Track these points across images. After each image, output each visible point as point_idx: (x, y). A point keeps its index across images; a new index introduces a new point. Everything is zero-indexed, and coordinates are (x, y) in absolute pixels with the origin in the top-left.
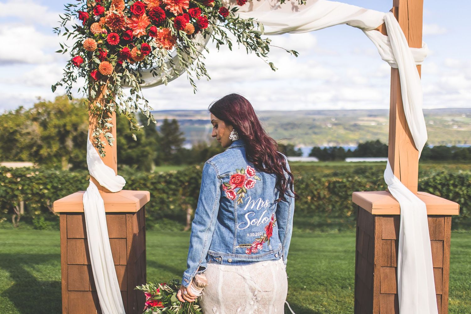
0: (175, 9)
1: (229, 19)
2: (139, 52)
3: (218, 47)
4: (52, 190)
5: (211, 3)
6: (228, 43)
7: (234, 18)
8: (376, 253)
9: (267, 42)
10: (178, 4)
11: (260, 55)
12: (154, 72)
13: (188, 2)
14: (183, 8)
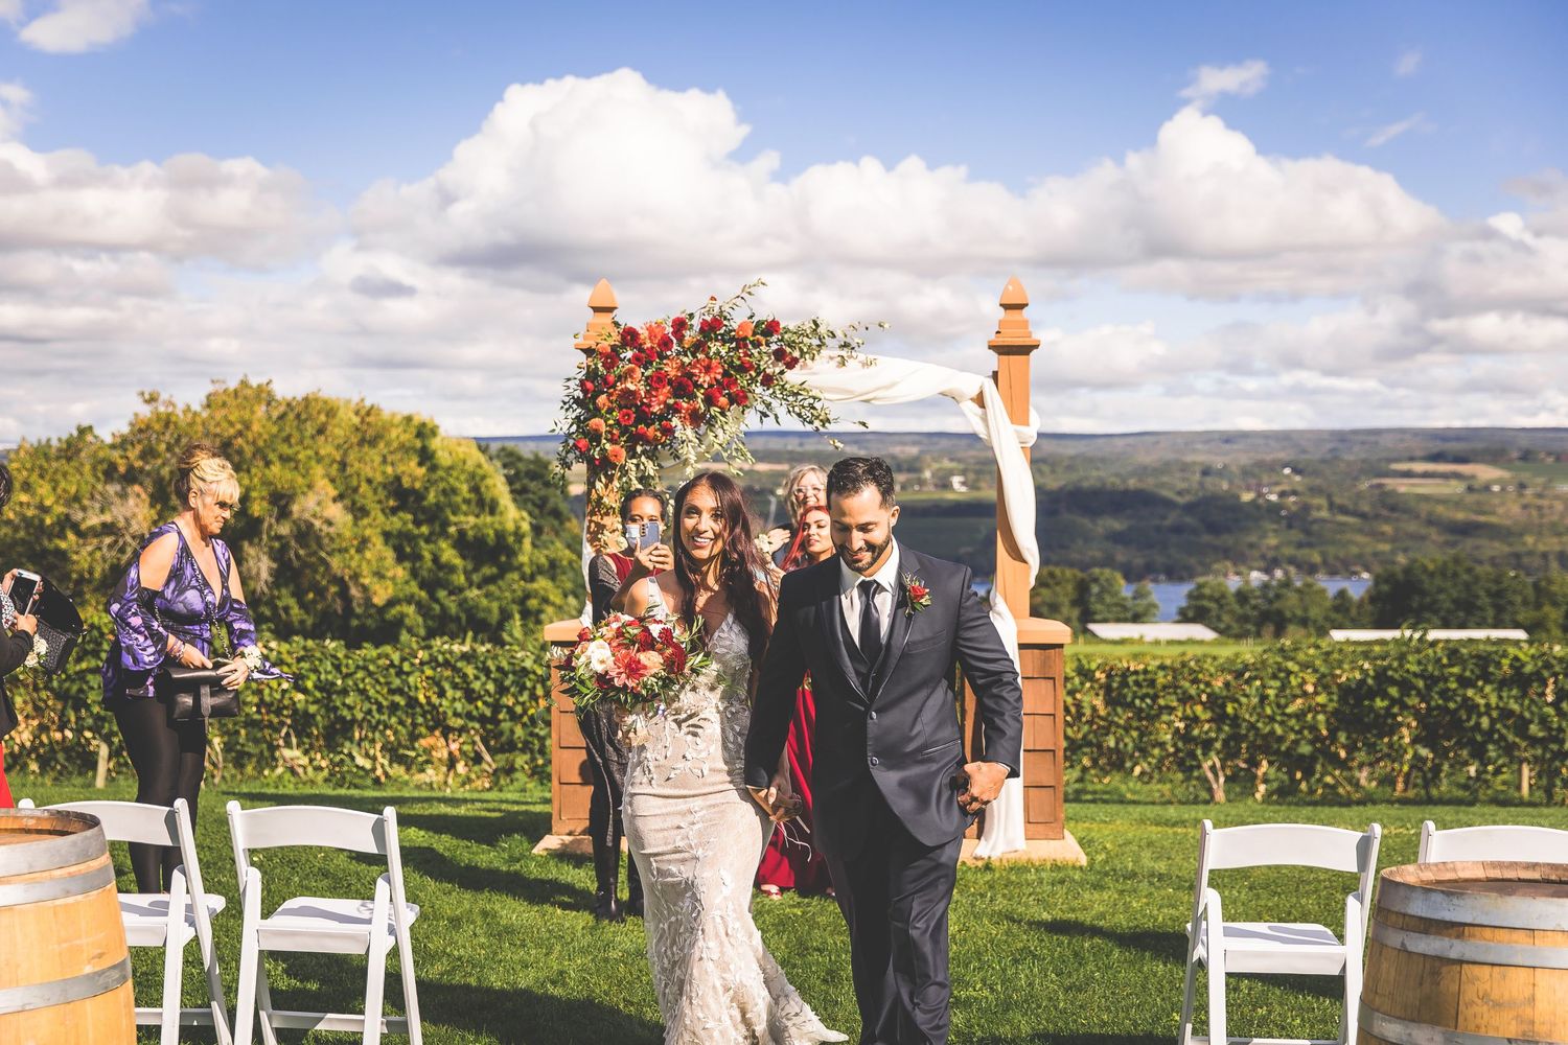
0: (704, 379)
2: (659, 434)
4: (318, 695)
10: (708, 373)
13: (721, 370)
14: (715, 378)
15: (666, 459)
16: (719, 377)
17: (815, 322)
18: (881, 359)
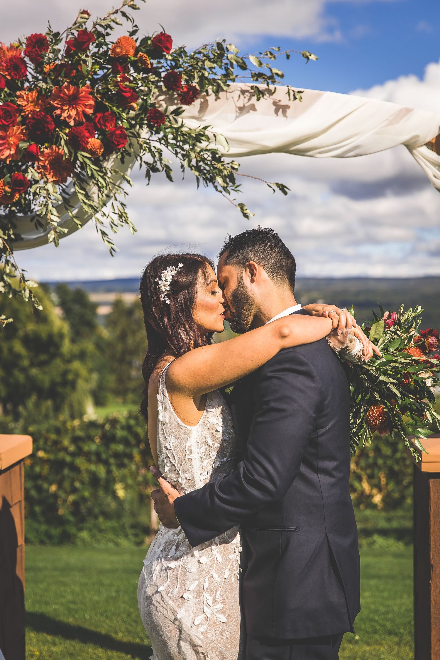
0: (70, 115)
1: (167, 128)
2: (7, 189)
3: (148, 175)
5: (132, 104)
6: (165, 168)
7: (176, 126)
8: (432, 543)
9: (233, 168)
10: (74, 106)
11: (220, 188)
12: (38, 220)
13: (92, 102)
14: (84, 113)
15: (29, 231)
16: (90, 111)
17: (220, 46)
18: (308, 93)
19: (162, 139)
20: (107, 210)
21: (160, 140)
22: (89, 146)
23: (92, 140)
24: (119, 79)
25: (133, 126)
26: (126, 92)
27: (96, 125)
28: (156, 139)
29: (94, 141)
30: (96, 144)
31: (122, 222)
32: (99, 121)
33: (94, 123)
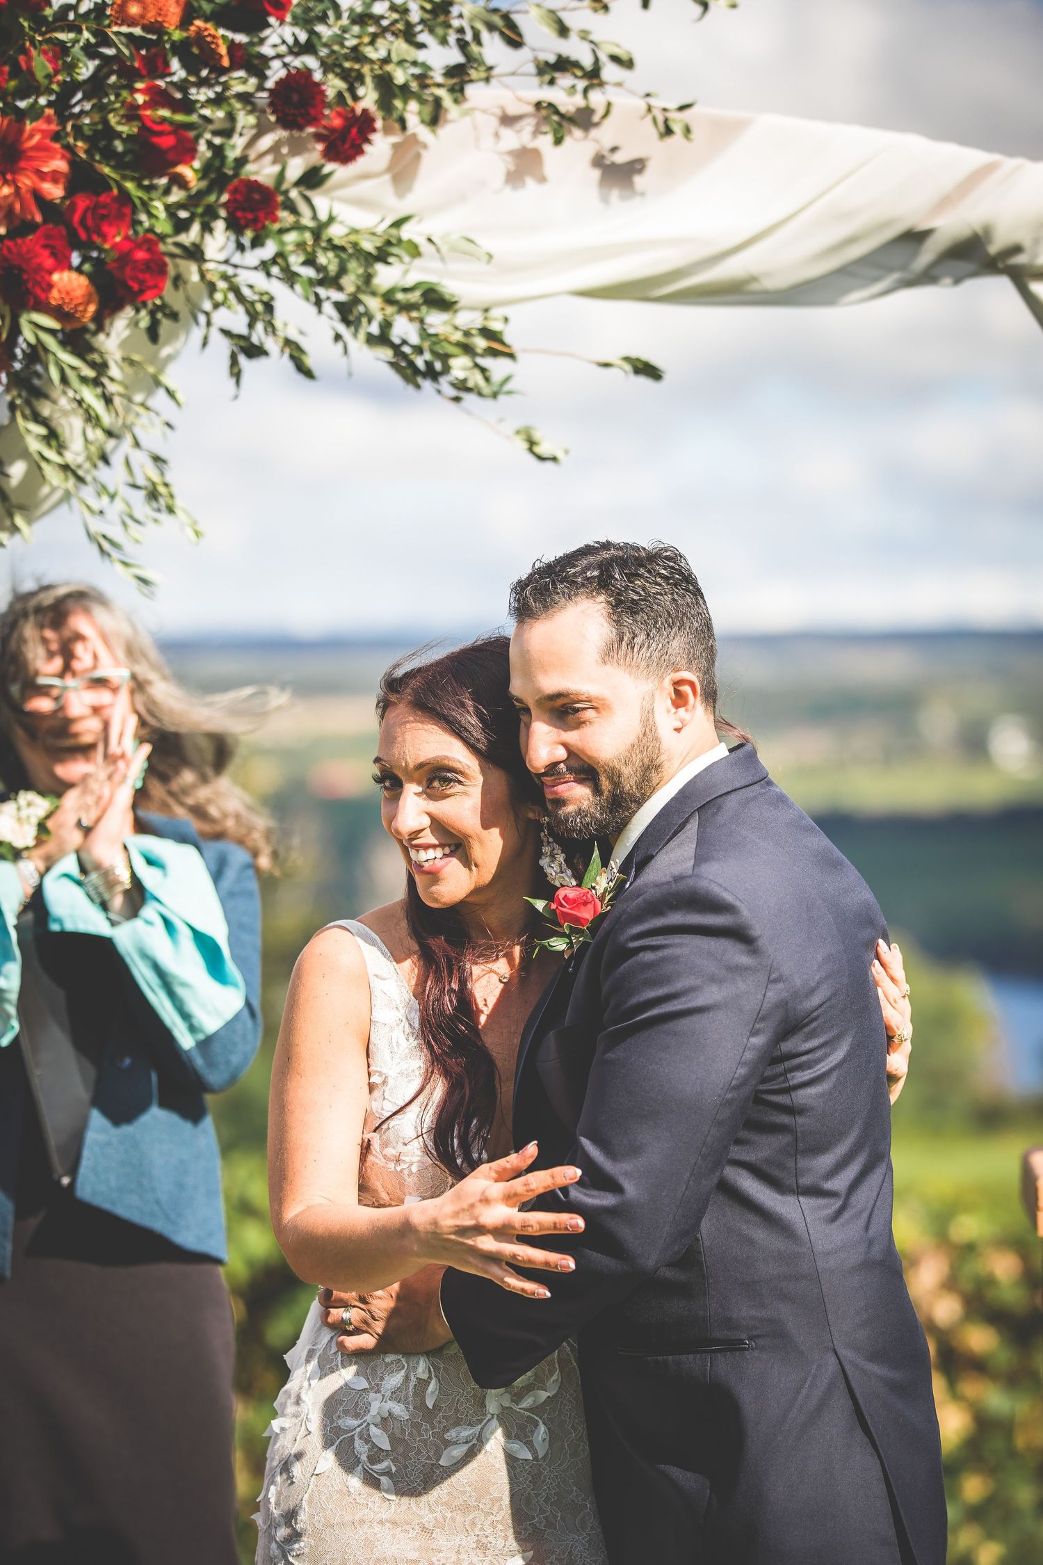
1: (287, 231)
3: (235, 370)
5: (178, 169)
6: (287, 348)
7: (311, 223)
10: (7, 175)
13: (60, 165)
14: (38, 197)
16: (55, 191)
19: (274, 261)
20: (114, 476)
21: (265, 266)
22: (55, 297)
23: (61, 279)
24: (140, 99)
25: (181, 226)
26: (160, 134)
27: (73, 233)
28: (256, 262)
29: (70, 280)
30: (74, 290)
31: (159, 510)
32: (83, 221)
33: (69, 226)
